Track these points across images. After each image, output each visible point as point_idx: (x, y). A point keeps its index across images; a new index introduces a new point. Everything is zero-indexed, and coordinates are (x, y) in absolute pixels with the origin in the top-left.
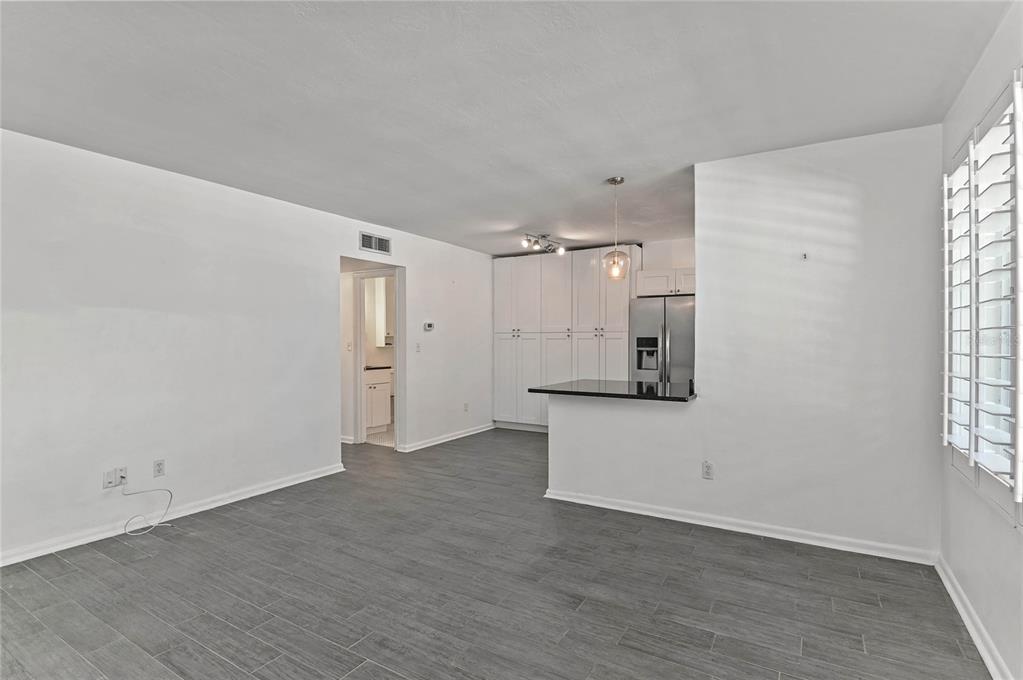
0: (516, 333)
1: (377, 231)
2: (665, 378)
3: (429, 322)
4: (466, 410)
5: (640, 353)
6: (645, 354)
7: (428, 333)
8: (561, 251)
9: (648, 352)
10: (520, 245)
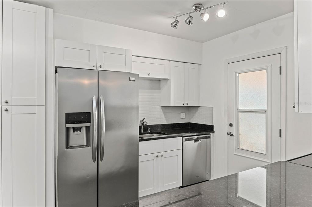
5: (68, 129)
6: (71, 131)
9: (73, 128)
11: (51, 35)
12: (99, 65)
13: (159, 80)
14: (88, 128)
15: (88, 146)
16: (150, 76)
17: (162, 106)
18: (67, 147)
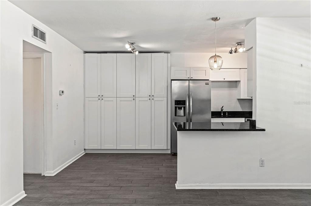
0: (101, 98)
1: (42, 27)
2: (189, 120)
3: (62, 90)
4: (75, 145)
5: (176, 108)
6: (178, 109)
7: (61, 97)
8: (137, 53)
9: (178, 107)
10: (124, 47)
11: (169, 65)
12: (191, 77)
13: (236, 81)
14: (184, 108)
15: (184, 115)
16: (225, 80)
17: (238, 99)
18: (176, 115)
